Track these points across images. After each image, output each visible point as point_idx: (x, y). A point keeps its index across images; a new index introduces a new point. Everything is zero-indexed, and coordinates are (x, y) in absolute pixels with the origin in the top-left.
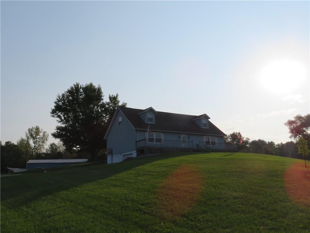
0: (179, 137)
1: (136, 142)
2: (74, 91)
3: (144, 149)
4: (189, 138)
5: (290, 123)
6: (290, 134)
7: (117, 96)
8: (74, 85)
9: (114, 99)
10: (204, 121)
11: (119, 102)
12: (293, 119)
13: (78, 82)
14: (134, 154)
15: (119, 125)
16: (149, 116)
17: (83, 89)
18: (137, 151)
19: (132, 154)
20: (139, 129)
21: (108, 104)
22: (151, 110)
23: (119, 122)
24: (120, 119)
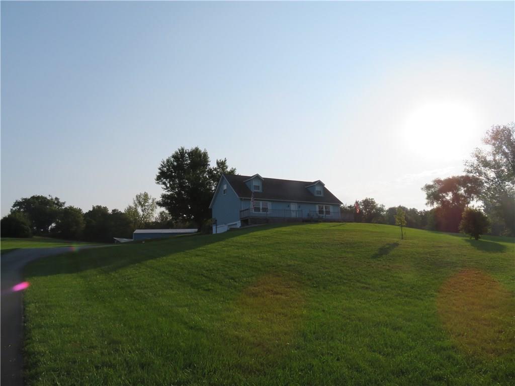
0: (289, 206)
1: (241, 211)
2: (179, 156)
3: (248, 219)
4: (299, 207)
5: (428, 187)
6: (426, 201)
7: (225, 161)
8: (179, 149)
9: (222, 164)
10: (318, 188)
11: (227, 168)
12: (432, 183)
13: (183, 146)
14: (239, 224)
15: (224, 193)
16: (255, 183)
17: (189, 154)
18: (241, 221)
19: (236, 224)
20: (243, 198)
21: (215, 169)
22: (257, 177)
23: (224, 190)
24: (225, 187)
